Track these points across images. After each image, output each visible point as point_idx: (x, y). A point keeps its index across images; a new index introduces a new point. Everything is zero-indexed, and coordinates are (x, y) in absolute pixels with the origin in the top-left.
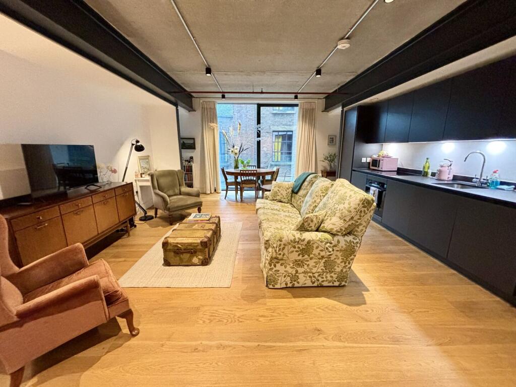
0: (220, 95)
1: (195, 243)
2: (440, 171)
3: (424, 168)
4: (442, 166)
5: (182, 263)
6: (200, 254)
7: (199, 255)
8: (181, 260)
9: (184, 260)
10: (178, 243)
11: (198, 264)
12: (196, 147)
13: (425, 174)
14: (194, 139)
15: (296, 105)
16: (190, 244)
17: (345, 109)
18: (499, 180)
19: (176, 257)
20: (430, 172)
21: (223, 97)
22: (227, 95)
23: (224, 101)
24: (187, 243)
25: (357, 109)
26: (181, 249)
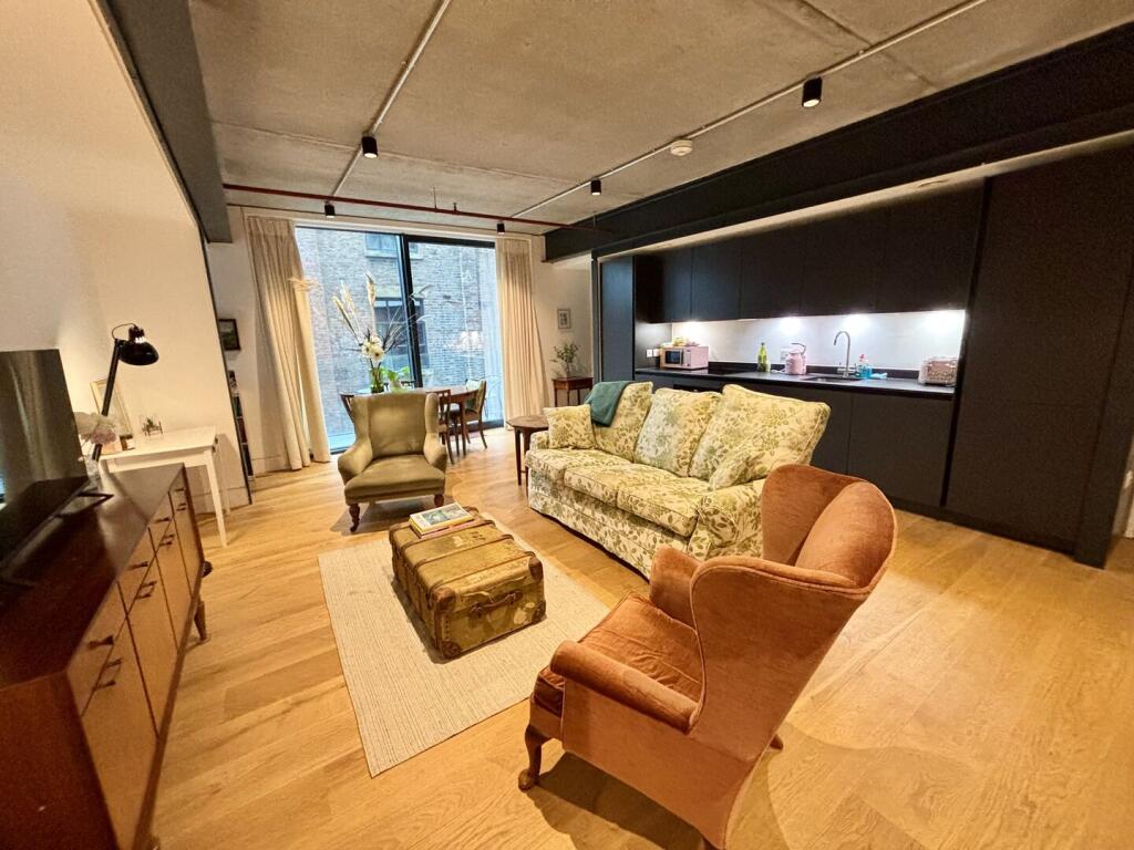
0: (320, 206)
1: (518, 575)
2: (792, 361)
3: (760, 358)
4: (793, 354)
5: (489, 636)
6: (528, 598)
7: (527, 601)
8: (488, 628)
9: (495, 627)
10: (479, 589)
11: (526, 623)
12: (242, 344)
13: (763, 369)
14: (234, 321)
15: (491, 245)
16: (508, 581)
17: (600, 259)
18: (871, 368)
19: (473, 626)
20: (769, 363)
21: (330, 211)
22: (339, 207)
23: (330, 221)
24: (503, 580)
25: (631, 259)
26: (488, 602)
